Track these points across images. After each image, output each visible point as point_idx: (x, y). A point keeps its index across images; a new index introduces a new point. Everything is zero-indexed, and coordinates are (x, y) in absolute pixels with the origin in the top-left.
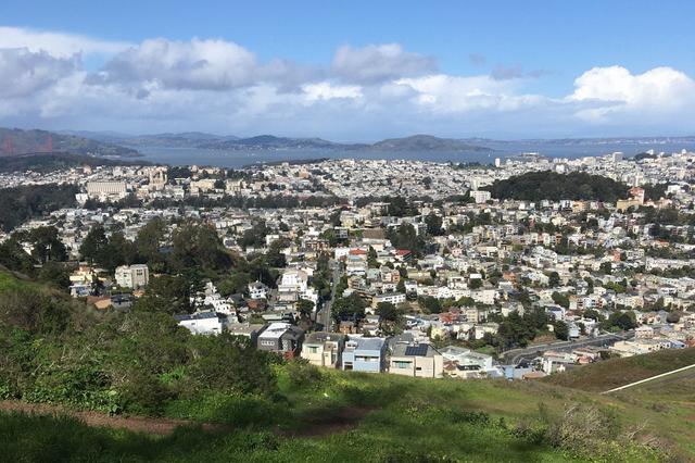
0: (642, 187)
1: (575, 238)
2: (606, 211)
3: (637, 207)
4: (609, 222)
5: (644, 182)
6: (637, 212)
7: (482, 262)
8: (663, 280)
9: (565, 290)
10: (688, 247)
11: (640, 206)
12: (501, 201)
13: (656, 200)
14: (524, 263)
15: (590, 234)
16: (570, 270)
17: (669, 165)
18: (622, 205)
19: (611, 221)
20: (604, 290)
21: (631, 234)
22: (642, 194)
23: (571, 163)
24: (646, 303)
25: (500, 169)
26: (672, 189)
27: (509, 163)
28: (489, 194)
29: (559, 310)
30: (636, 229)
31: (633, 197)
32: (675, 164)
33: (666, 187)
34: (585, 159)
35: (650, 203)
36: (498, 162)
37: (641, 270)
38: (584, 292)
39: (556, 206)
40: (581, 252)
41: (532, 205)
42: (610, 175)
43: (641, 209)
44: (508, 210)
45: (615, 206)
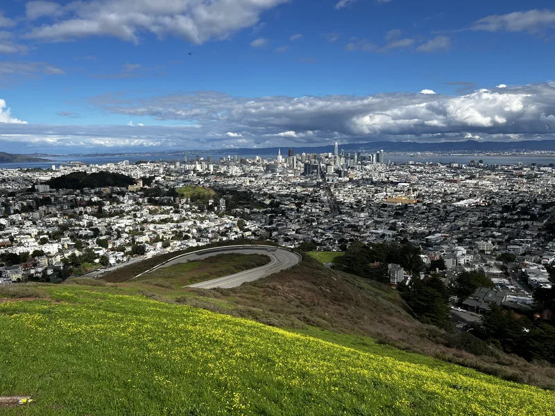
0: (141, 178)
1: (106, 208)
2: (123, 192)
3: (139, 188)
4: (125, 198)
5: (142, 175)
6: (139, 191)
7: (47, 227)
8: (158, 226)
9: (104, 237)
10: (168, 208)
12: (57, 191)
13: (149, 185)
14: (76, 225)
15: (115, 205)
16: (106, 226)
18: (131, 188)
19: (126, 197)
20: (127, 235)
21: (138, 204)
22: (141, 182)
23: (100, 167)
24: (151, 239)
25: (55, 171)
26: (157, 178)
27: (61, 168)
28: (48, 186)
29: (101, 249)
30: (141, 200)
31: (136, 183)
33: (153, 178)
34: (108, 164)
35: (146, 187)
36: (54, 167)
37: (145, 222)
38: (115, 237)
39: (93, 191)
40: (111, 215)
41: (78, 191)
42: (124, 173)
43: (142, 189)
44: (63, 195)
45: (127, 189)
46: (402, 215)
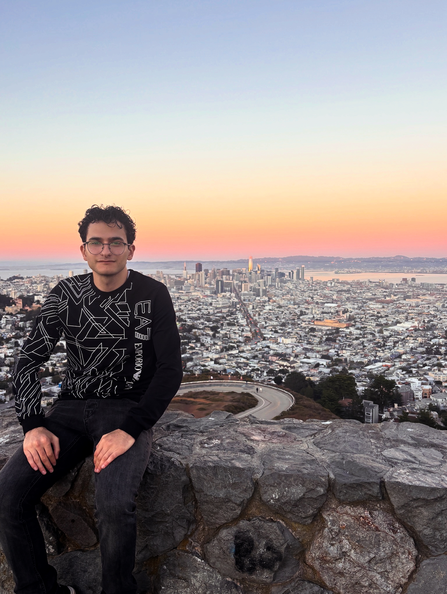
0: (21, 297)
3: (19, 310)
6: (19, 313)
11: (21, 310)
13: (30, 305)
17: (32, 283)
18: (8, 309)
19: (3, 321)
22: (20, 303)
26: (36, 298)
30: (21, 324)
31: (15, 303)
32: (36, 283)
35: (27, 308)
43: (21, 312)
45: (4, 311)
46: (334, 341)
